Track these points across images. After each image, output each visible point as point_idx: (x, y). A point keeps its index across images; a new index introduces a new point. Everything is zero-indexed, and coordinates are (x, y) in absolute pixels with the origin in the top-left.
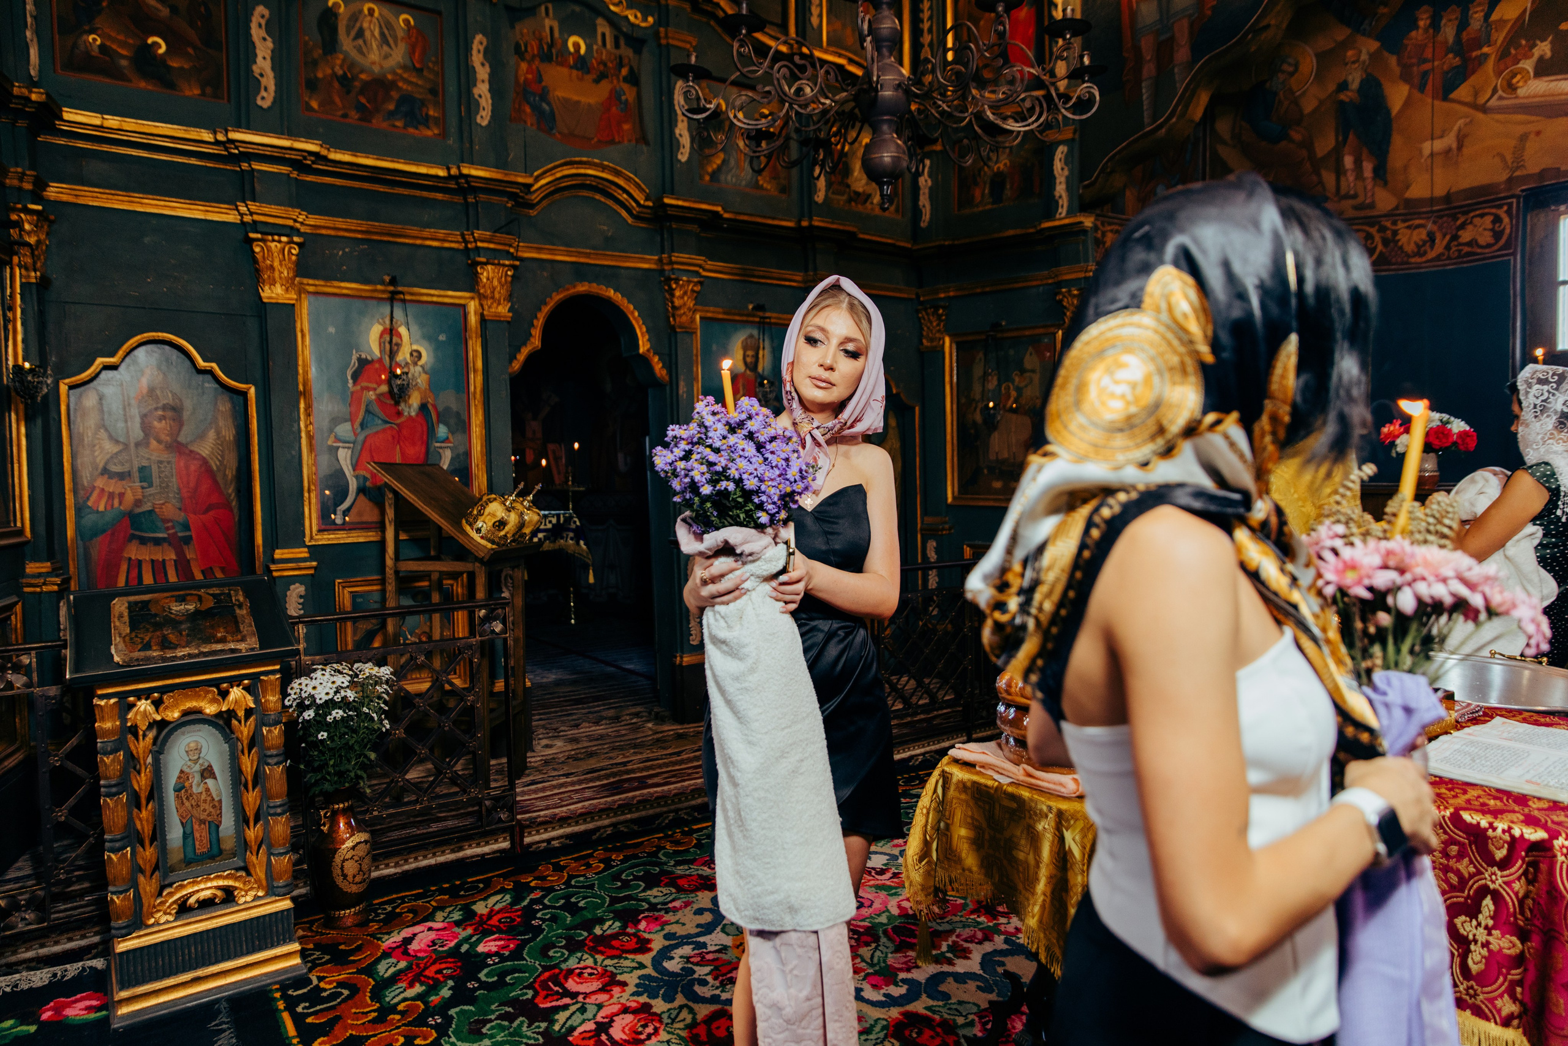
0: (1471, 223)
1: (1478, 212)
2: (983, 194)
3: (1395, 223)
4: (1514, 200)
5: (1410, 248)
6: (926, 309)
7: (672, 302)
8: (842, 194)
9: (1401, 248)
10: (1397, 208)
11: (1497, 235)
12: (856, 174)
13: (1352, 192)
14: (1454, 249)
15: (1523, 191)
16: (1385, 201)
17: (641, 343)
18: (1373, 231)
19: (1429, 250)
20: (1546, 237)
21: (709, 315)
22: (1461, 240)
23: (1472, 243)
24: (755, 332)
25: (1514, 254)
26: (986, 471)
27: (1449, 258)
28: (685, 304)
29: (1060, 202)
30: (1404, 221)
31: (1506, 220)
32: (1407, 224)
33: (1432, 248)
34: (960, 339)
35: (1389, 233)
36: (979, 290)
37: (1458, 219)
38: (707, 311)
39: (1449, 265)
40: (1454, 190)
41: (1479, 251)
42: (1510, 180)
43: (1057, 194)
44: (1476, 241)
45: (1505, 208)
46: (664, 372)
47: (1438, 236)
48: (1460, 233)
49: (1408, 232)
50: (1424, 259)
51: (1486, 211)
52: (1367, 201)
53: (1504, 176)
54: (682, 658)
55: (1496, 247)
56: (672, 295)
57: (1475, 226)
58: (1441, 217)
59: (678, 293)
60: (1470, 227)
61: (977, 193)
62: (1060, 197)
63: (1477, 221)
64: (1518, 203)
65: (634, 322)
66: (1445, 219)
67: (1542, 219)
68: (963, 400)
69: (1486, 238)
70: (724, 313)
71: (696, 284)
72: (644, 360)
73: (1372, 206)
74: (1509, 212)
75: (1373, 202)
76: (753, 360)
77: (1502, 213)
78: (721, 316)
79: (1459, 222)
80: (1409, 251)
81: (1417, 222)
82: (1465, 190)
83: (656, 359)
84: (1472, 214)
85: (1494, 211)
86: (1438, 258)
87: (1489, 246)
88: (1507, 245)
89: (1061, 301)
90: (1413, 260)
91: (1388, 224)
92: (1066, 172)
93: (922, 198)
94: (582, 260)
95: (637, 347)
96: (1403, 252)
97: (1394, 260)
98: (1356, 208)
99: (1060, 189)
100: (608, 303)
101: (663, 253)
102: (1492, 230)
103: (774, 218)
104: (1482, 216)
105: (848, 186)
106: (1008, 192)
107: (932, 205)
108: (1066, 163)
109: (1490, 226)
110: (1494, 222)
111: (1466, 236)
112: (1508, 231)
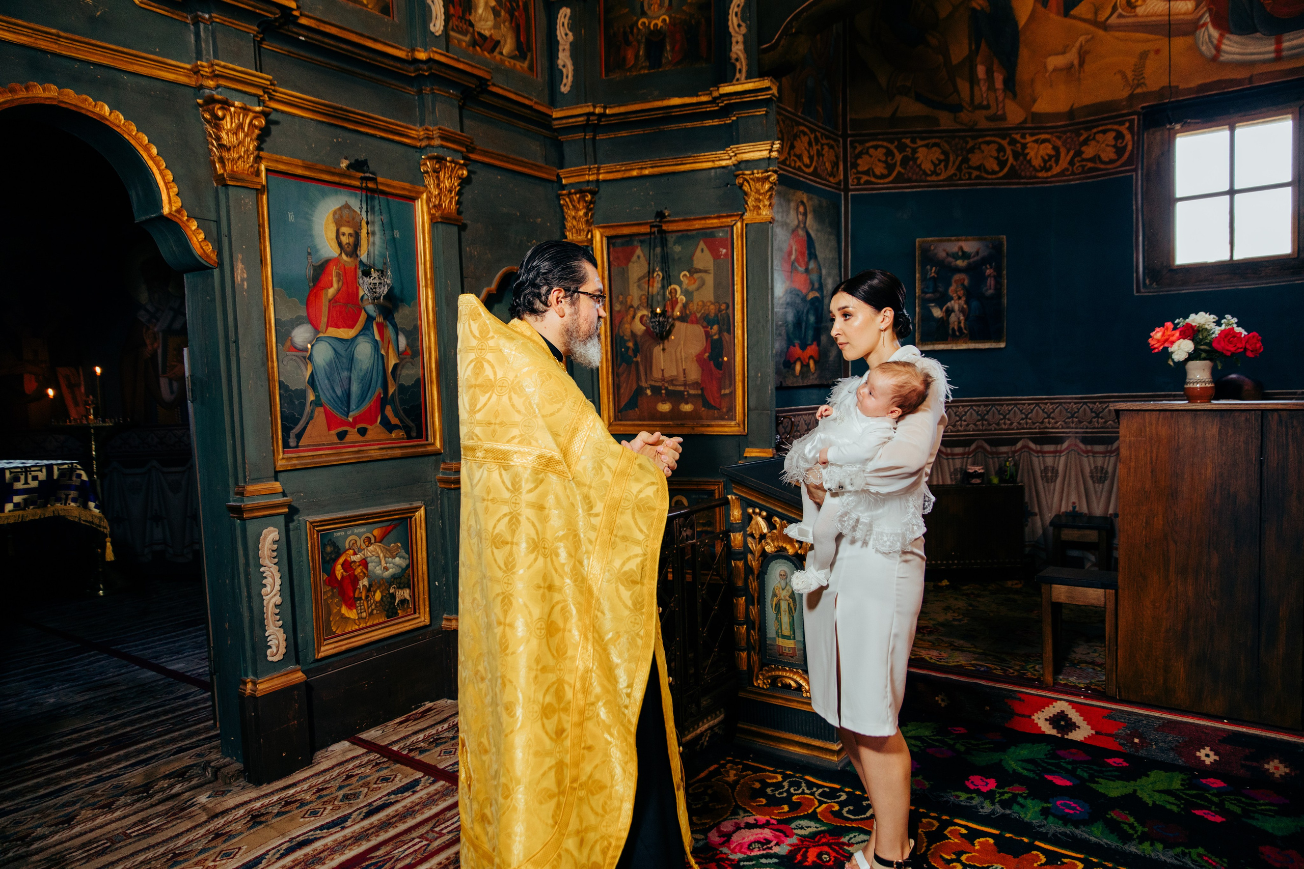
0: (1094, 139)
1: (1100, 128)
2: (637, 56)
3: (1023, 137)
4: (1136, 117)
5: (1037, 162)
6: (570, 194)
7: (218, 138)
8: (465, 33)
9: (1029, 162)
10: (1025, 122)
11: (1120, 151)
12: (480, 11)
13: (985, 103)
14: (1078, 164)
15: (1143, 108)
16: (1014, 114)
17: (164, 197)
18: (1005, 143)
19: (1054, 165)
20: (1163, 154)
21: (281, 167)
22: (1084, 156)
23: (1096, 158)
24: (355, 203)
25: (1135, 170)
26: (649, 392)
27: (1073, 174)
28: (241, 143)
29: (738, 66)
30: (1032, 135)
31: (1128, 136)
32: (1034, 138)
33: (1057, 162)
34: (611, 232)
35: (1018, 145)
36: (635, 173)
37: (1082, 134)
38: (277, 161)
39: (1072, 180)
40: (1075, 107)
41: (1102, 166)
42: (1131, 97)
43: (734, 56)
44: (1099, 156)
45: (1127, 125)
46: (209, 248)
47: (1063, 151)
48: (1083, 149)
49: (1036, 146)
50: (1049, 174)
51: (1109, 127)
52: (999, 113)
53: (1125, 94)
54: (254, 684)
55: (1119, 163)
56: (218, 127)
57: (1098, 142)
58: (1065, 132)
59: (227, 124)
60: (1093, 143)
61: (630, 55)
62: (737, 60)
63: (1100, 137)
64: (1139, 120)
65: (150, 163)
66: (1068, 134)
67: (1158, 138)
68: (617, 307)
69: (1108, 154)
70: (307, 167)
71: (257, 115)
72: (170, 225)
73: (1003, 118)
74: (1130, 129)
75: (1004, 113)
76: (352, 240)
77: (1124, 129)
78: (300, 172)
79: (1082, 138)
80: (1037, 166)
81: (1043, 136)
82: (1086, 107)
83: (194, 225)
84: (1095, 130)
85: (1116, 127)
86: (1062, 173)
87: (1112, 162)
88: (1129, 162)
89: (741, 186)
90: (1040, 175)
91: (1018, 137)
92: (744, 30)
93: (561, 55)
94: (43, 45)
95: (158, 204)
96: (1031, 166)
97: (1023, 174)
98: (989, 119)
99: (737, 49)
100: (100, 127)
101: (199, 56)
102: (1115, 146)
103: (375, 40)
104: (1104, 132)
105: (471, 25)
106: (668, 55)
107: (575, 64)
108: (743, 20)
109: (1113, 143)
110: (1116, 138)
111: (1089, 151)
112: (1130, 147)
